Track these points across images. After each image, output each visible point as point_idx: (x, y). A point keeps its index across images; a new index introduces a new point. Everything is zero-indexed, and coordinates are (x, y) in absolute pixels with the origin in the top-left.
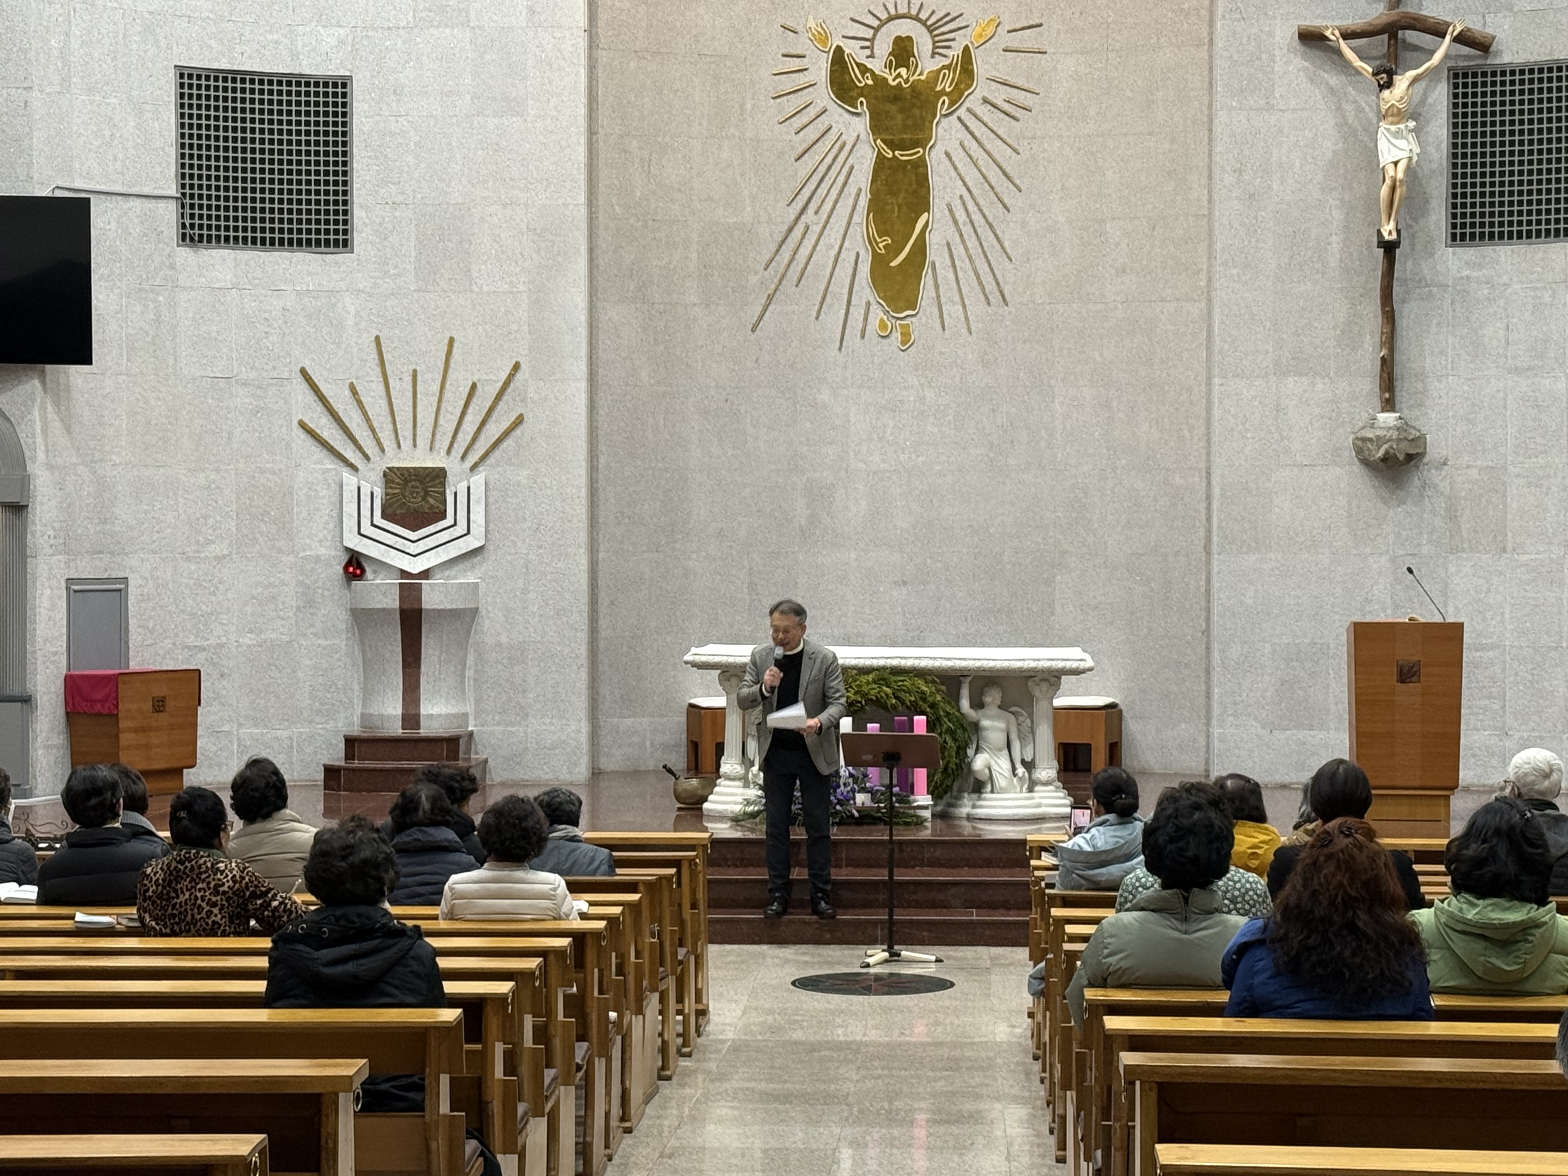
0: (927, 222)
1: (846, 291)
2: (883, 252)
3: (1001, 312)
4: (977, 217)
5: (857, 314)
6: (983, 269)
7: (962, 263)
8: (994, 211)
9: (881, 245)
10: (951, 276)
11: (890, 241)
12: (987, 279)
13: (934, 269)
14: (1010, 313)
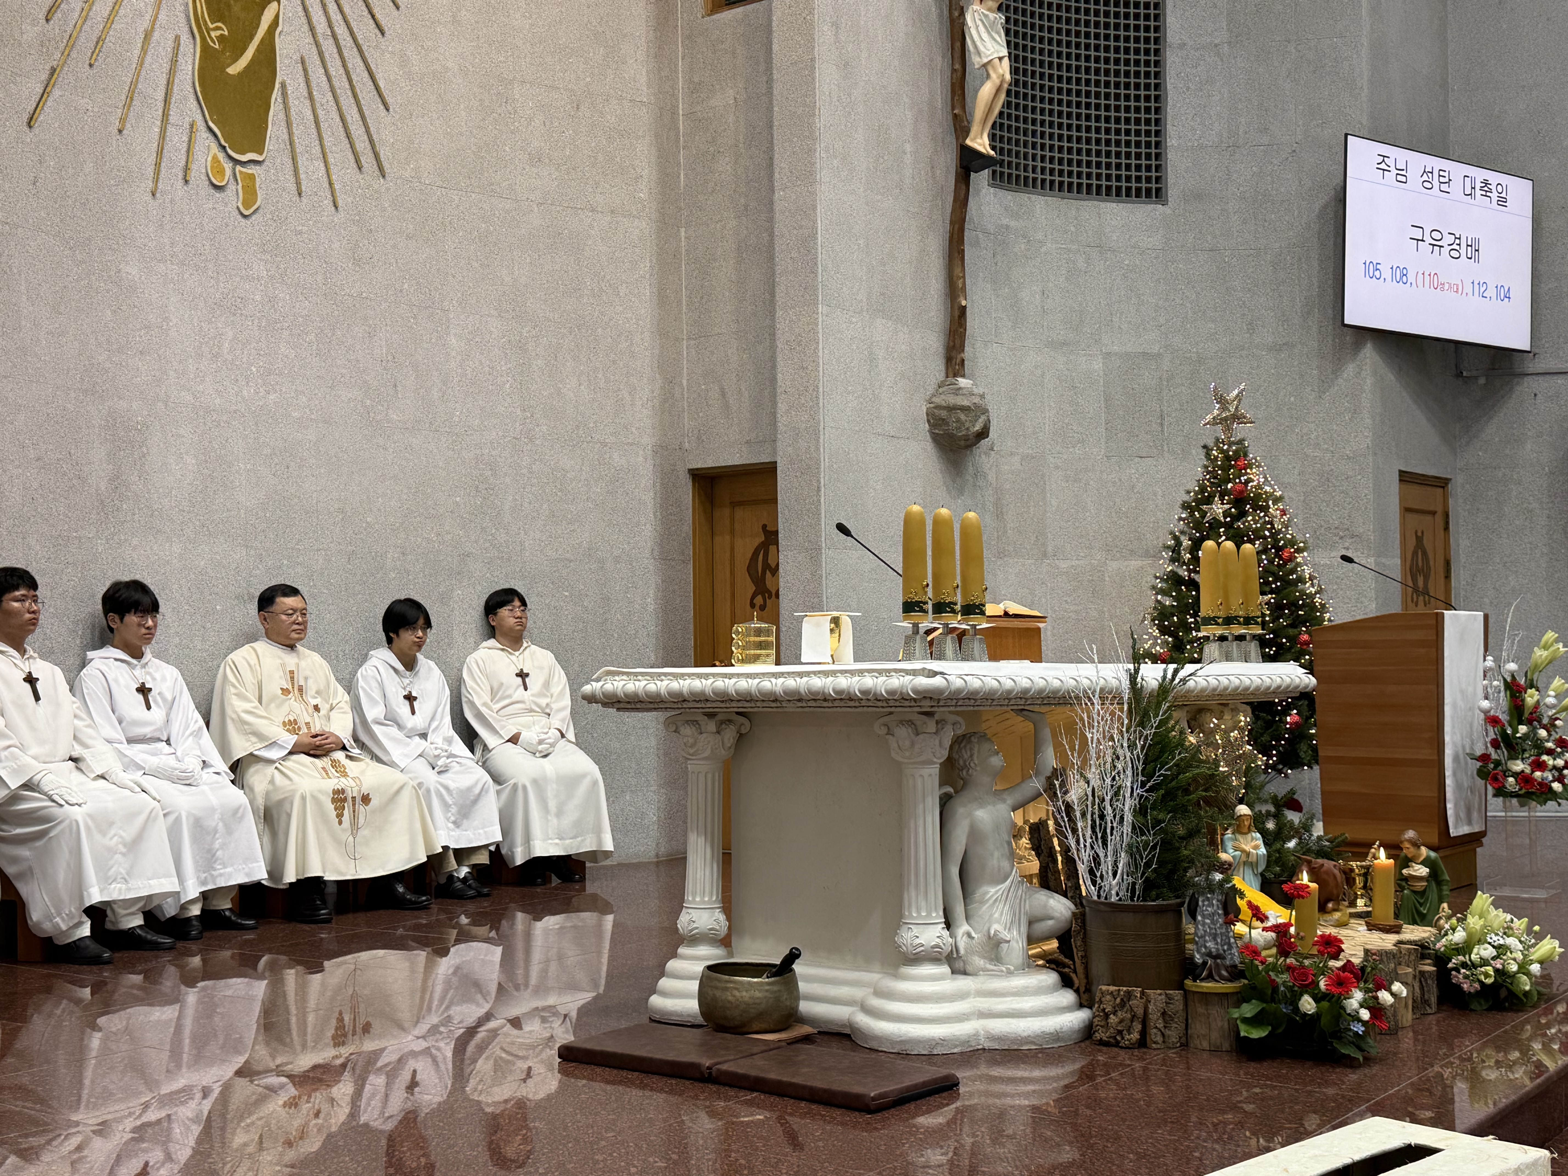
0: (277, 16)
1: (160, 95)
2: (217, 47)
3: (376, 187)
4: (341, 31)
5: (177, 139)
6: (352, 115)
7: (323, 98)
8: (365, 30)
9: (213, 34)
10: (309, 113)
11: (226, 33)
12: (357, 130)
13: (284, 94)
14: (388, 189)
